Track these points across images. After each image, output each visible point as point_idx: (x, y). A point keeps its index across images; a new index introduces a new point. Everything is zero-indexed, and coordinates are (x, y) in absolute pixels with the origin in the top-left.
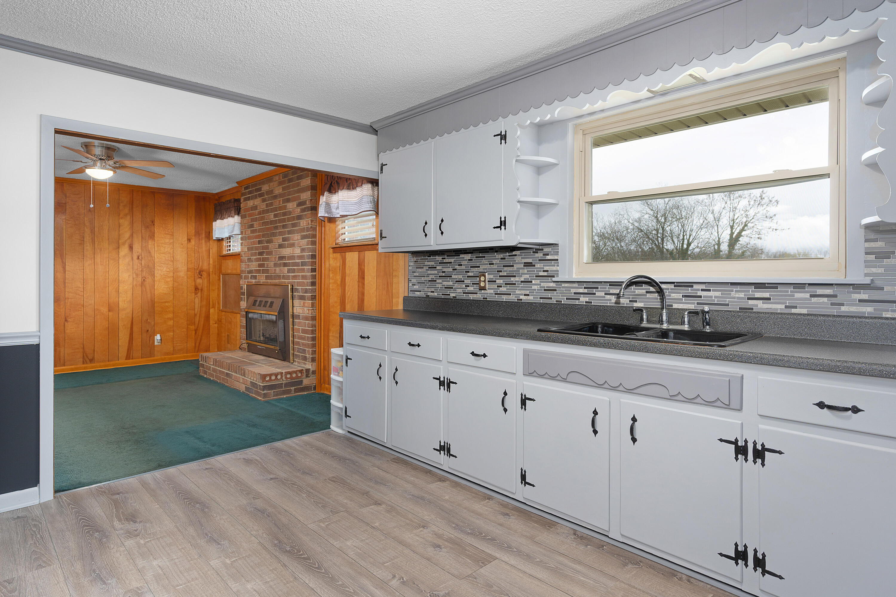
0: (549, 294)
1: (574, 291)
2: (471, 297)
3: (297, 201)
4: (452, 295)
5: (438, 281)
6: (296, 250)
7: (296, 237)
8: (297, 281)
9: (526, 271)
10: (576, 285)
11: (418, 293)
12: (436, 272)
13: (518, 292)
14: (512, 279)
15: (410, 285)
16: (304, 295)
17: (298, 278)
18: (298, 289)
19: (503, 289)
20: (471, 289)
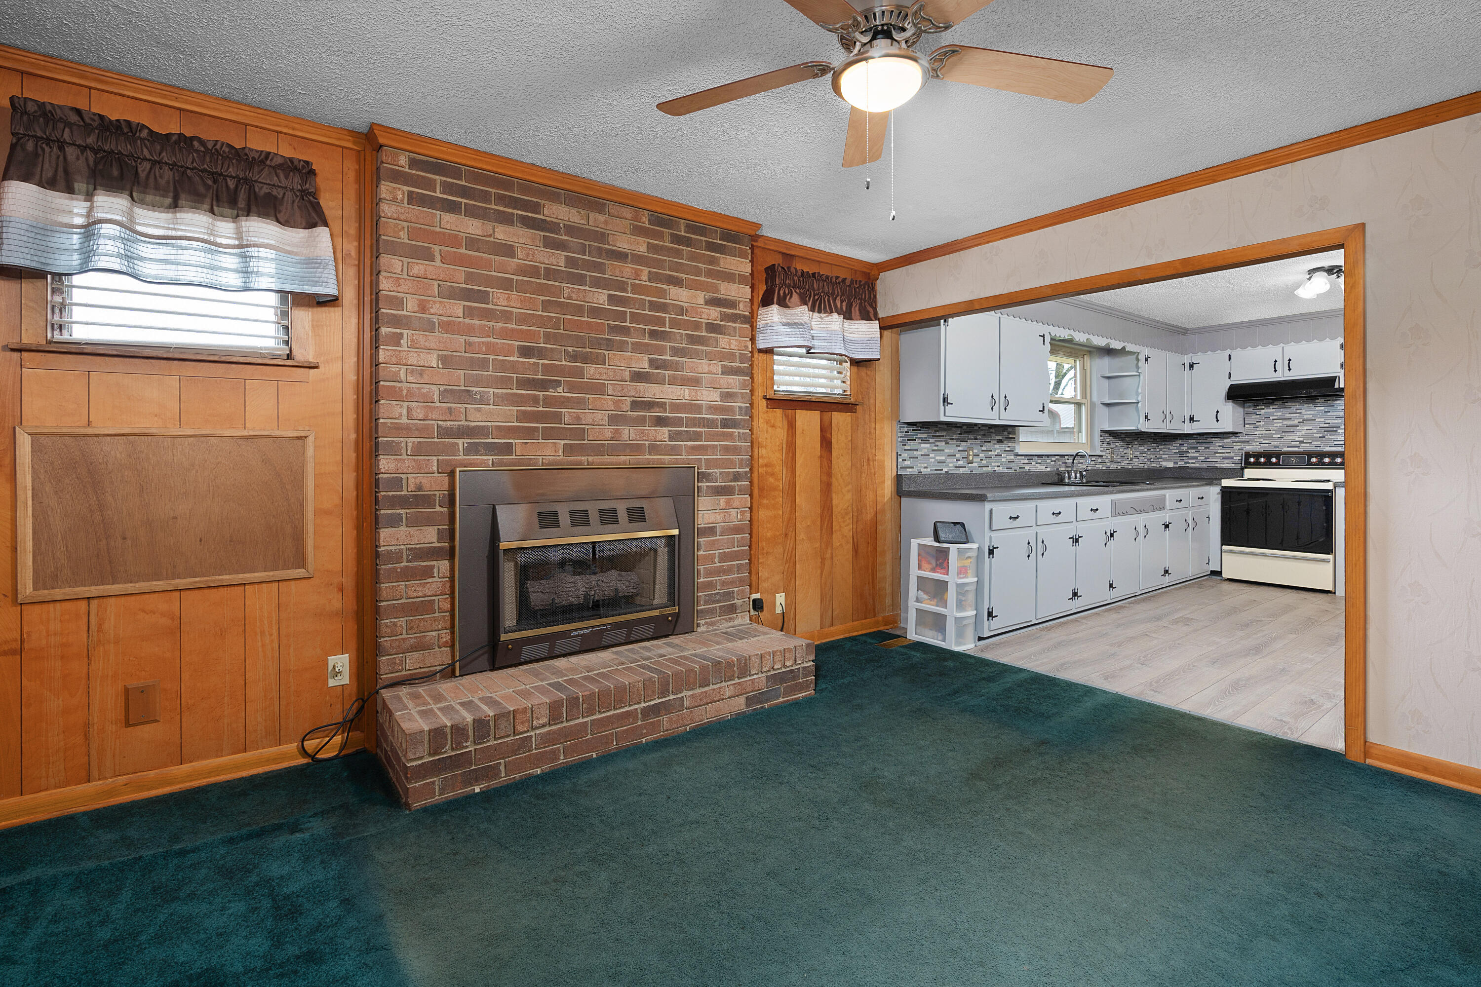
0: (1010, 465)
1: (1023, 461)
2: (962, 470)
3: (709, 294)
4: (945, 470)
5: (931, 455)
6: (704, 392)
7: (704, 367)
8: (706, 457)
9: (998, 446)
10: (1023, 457)
11: (911, 470)
12: (928, 445)
13: (993, 464)
14: (990, 453)
15: (900, 460)
16: (730, 486)
17: (709, 453)
18: (709, 474)
19: (984, 462)
20: (960, 463)
